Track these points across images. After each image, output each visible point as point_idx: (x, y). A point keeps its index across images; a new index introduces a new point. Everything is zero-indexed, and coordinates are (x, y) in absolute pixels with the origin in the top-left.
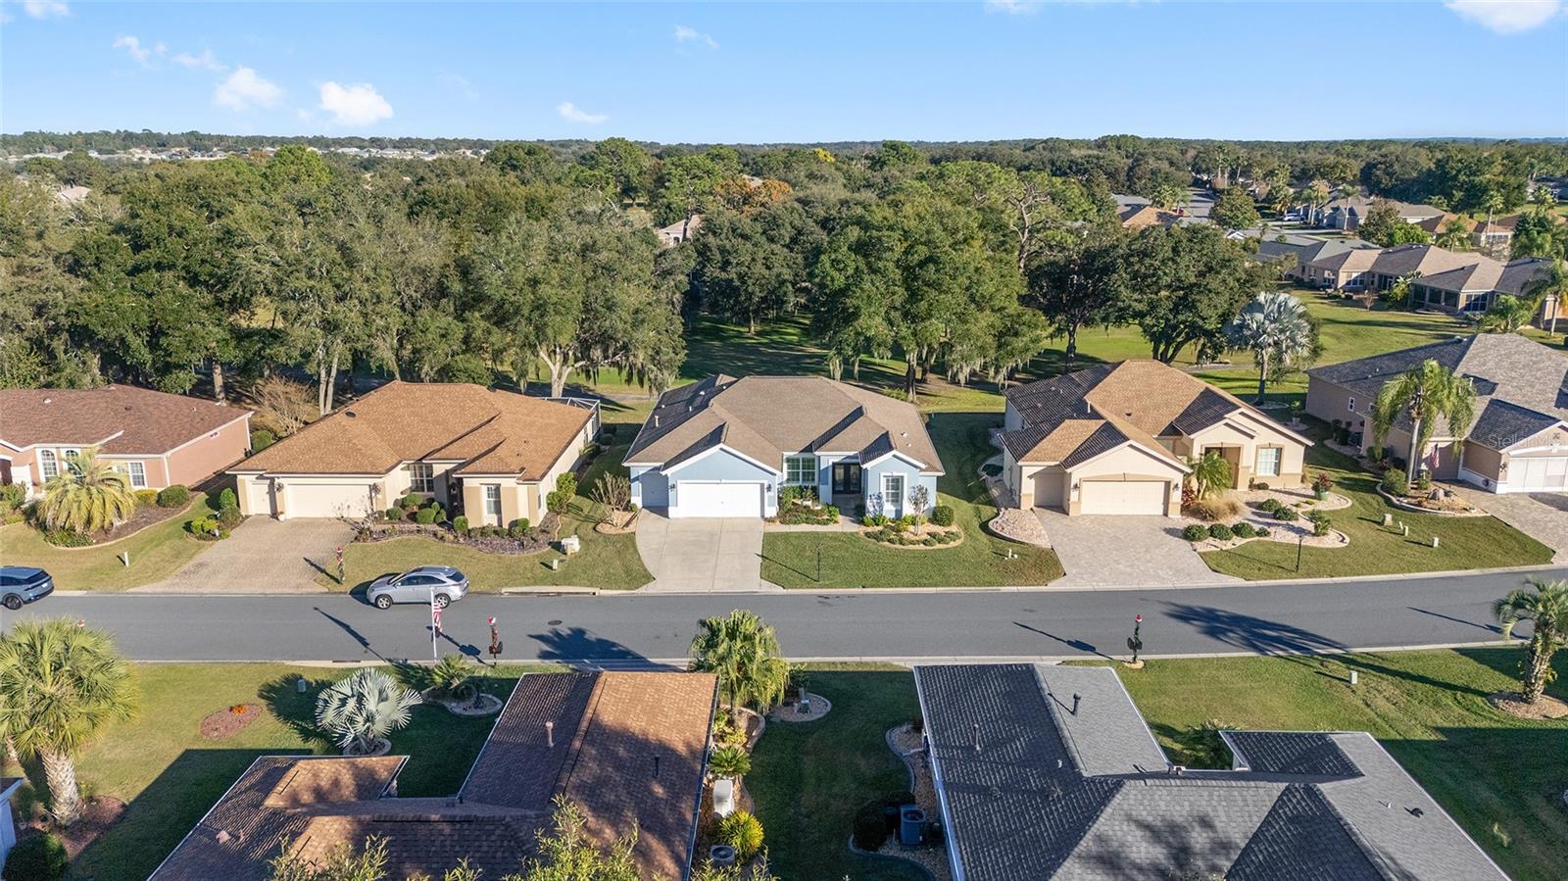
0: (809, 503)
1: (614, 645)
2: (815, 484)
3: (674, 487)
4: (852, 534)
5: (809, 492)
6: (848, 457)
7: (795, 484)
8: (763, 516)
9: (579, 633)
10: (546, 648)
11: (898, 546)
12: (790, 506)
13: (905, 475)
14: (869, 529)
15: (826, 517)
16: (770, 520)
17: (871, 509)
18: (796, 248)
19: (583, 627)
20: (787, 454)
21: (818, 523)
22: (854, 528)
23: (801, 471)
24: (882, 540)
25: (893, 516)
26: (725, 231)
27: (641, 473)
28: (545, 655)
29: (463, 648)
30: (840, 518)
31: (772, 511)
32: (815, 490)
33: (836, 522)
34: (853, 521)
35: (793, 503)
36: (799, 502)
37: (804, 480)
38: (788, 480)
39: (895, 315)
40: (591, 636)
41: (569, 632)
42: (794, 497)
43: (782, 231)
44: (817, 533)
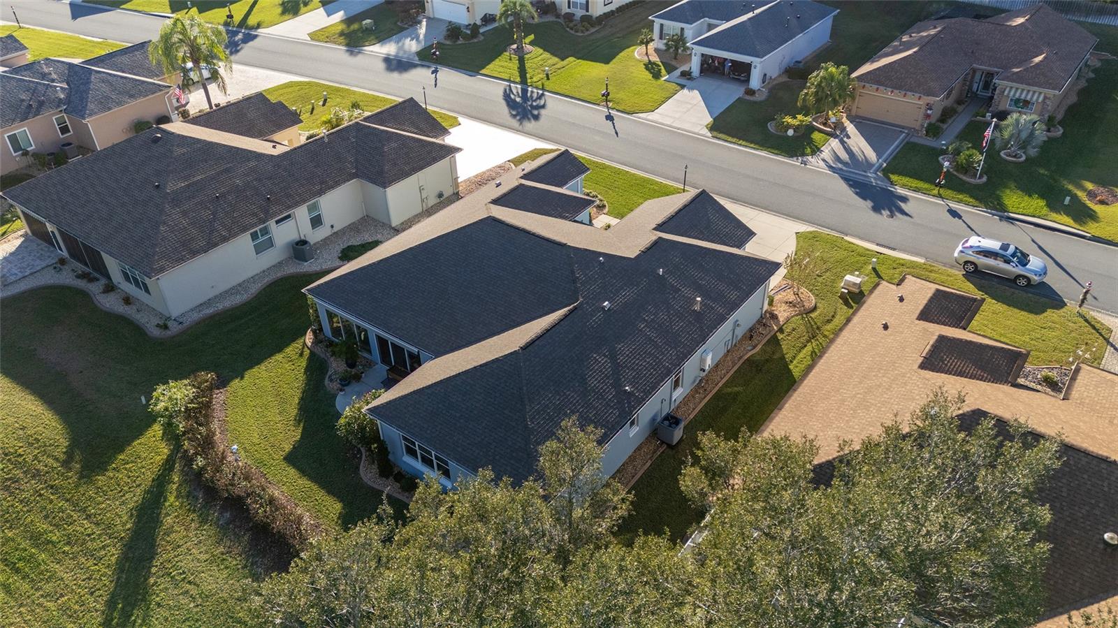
1: (857, 193)
9: (877, 209)
10: (902, 205)
19: (872, 212)
28: (904, 199)
29: (960, 217)
40: (869, 204)
41: (883, 212)
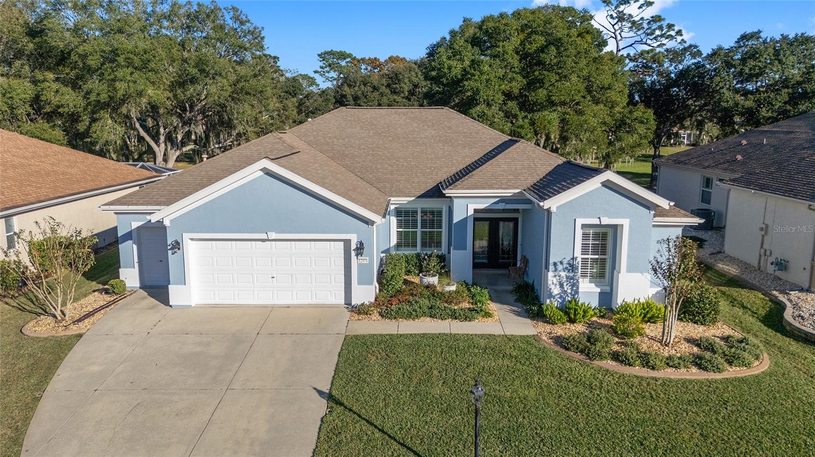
0: (434, 280)
2: (444, 250)
3: (177, 245)
4: (524, 338)
5: (434, 262)
6: (503, 200)
7: (409, 252)
8: (348, 302)
11: (638, 370)
12: (399, 285)
13: (625, 222)
14: (560, 330)
15: (466, 305)
16: (361, 311)
17: (556, 291)
18: (413, 98)
20: (397, 201)
21: (454, 316)
22: (523, 327)
23: (419, 230)
24: (600, 356)
25: (595, 303)
26: (358, 84)
27: (135, 225)
30: (492, 307)
31: (365, 294)
32: (442, 259)
33: (488, 315)
34: (518, 314)
35: (406, 282)
36: (416, 280)
37: (424, 245)
38: (399, 245)
39: (512, 105)
42: (408, 272)
43: (403, 85)
44: (455, 337)
